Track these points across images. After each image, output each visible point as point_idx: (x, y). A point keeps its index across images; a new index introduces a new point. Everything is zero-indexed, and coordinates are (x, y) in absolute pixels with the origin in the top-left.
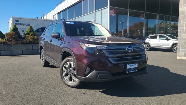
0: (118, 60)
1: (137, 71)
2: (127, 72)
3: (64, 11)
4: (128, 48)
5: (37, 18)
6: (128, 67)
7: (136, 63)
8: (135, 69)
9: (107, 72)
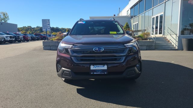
0: (82, 60)
1: (106, 73)
2: (92, 73)
3: (136, 5)
4: (96, 48)
5: (115, 15)
6: (92, 68)
7: (104, 65)
8: (103, 71)
9: (70, 70)
